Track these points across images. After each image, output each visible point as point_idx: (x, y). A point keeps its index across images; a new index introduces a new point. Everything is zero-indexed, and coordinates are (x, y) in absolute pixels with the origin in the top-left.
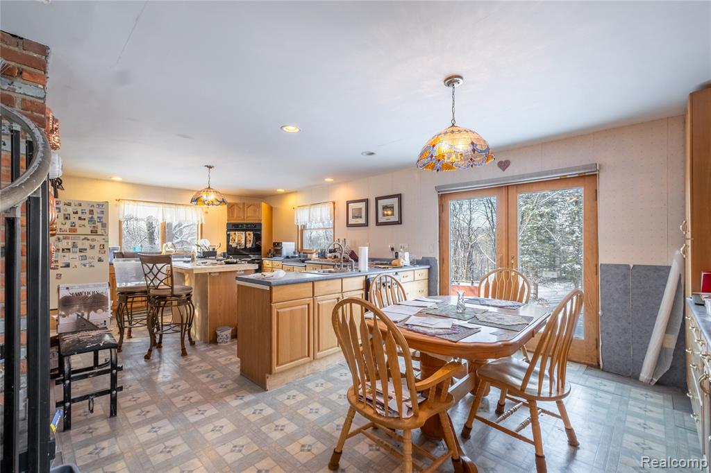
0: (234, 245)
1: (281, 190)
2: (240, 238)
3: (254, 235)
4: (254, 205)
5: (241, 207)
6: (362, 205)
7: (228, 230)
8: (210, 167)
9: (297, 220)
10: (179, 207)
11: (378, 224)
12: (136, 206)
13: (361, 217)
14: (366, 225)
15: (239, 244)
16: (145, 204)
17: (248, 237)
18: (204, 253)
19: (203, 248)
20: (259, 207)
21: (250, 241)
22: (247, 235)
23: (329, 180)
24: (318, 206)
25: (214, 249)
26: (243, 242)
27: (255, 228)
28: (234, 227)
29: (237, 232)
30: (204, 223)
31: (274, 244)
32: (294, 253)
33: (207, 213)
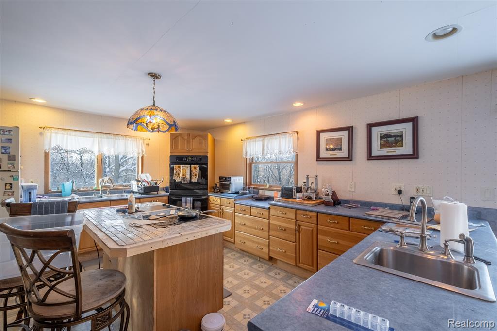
0: (178, 180)
1: (228, 121)
2: (185, 173)
3: (199, 169)
4: (200, 136)
5: (186, 138)
6: (345, 135)
7: (172, 163)
8: (155, 76)
9: (246, 153)
10: (117, 138)
11: (370, 157)
12: (65, 136)
13: (340, 149)
14: (350, 158)
15: (184, 178)
16: (78, 133)
17: (194, 171)
18: (145, 188)
19: (144, 183)
20: (205, 138)
21: (196, 175)
22: (193, 169)
23: (298, 104)
24: (274, 137)
25: (156, 184)
26: (188, 177)
27: (201, 162)
28: (177, 160)
29: (181, 166)
30: (145, 155)
31: (221, 179)
32: (244, 189)
33: (148, 144)
